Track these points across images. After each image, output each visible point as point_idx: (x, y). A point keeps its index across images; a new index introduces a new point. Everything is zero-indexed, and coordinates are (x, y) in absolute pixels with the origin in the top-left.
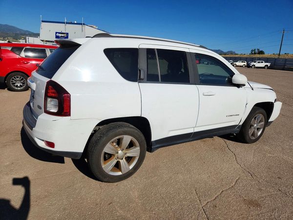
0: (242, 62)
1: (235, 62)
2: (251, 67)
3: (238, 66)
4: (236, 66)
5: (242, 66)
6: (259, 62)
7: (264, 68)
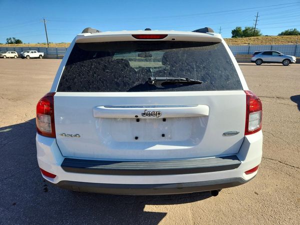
0: (12, 53)
1: (3, 53)
2: (26, 57)
3: (8, 58)
4: (7, 58)
5: (14, 58)
6: (32, 52)
7: (39, 58)
